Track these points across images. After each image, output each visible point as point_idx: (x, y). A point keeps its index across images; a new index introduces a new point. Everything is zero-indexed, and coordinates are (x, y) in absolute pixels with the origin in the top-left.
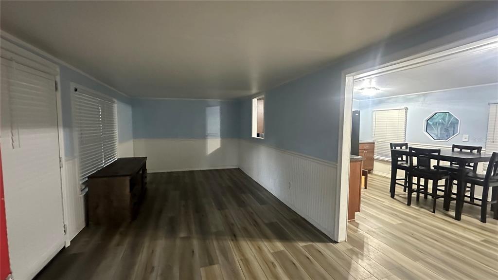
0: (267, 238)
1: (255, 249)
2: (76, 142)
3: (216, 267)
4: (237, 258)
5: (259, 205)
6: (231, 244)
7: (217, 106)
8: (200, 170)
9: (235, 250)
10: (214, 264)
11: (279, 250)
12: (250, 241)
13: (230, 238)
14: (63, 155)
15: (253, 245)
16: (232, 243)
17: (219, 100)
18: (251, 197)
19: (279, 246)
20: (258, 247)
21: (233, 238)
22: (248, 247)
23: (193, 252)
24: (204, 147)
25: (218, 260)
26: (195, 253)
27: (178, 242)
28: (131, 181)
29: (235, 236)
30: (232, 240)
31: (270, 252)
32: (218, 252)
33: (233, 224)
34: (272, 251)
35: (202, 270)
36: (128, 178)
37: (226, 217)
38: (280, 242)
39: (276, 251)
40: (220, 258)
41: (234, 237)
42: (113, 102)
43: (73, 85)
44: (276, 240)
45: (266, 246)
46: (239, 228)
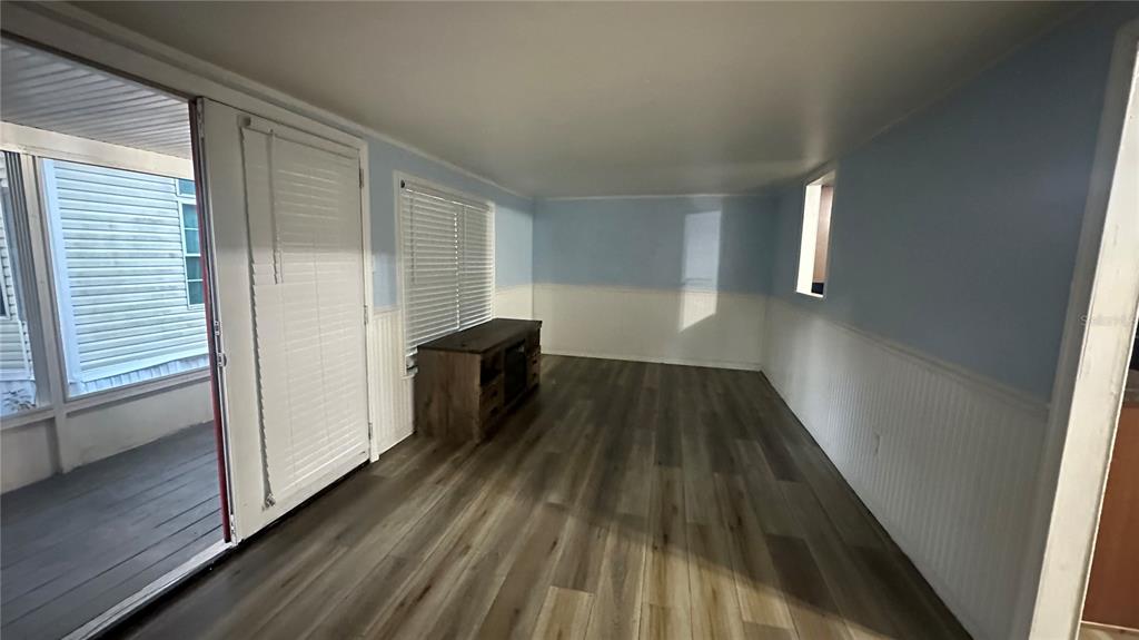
0: (752, 575)
1: (702, 593)
2: (401, 280)
3: (585, 596)
4: (642, 597)
5: (770, 475)
6: (645, 556)
7: (715, 210)
8: (662, 364)
9: (648, 575)
10: (582, 590)
11: (771, 624)
12: (700, 567)
13: (651, 540)
14: (369, 302)
15: (701, 578)
16: (651, 555)
17: (721, 195)
18: (760, 450)
19: (780, 611)
20: (714, 592)
21: (659, 545)
22: (686, 580)
23: (555, 543)
24: (675, 311)
25: (596, 583)
26: (558, 546)
27: (538, 511)
28: (483, 363)
29: (666, 539)
30: (655, 548)
31: (740, 617)
32: (606, 562)
33: (675, 509)
34: (747, 617)
35: (552, 591)
36: (478, 358)
37: (668, 486)
38: (787, 603)
39: (760, 622)
40: (604, 581)
41: (664, 542)
42: (487, 208)
43: (398, 176)
44: (773, 591)
45: (737, 597)
46: (685, 523)
